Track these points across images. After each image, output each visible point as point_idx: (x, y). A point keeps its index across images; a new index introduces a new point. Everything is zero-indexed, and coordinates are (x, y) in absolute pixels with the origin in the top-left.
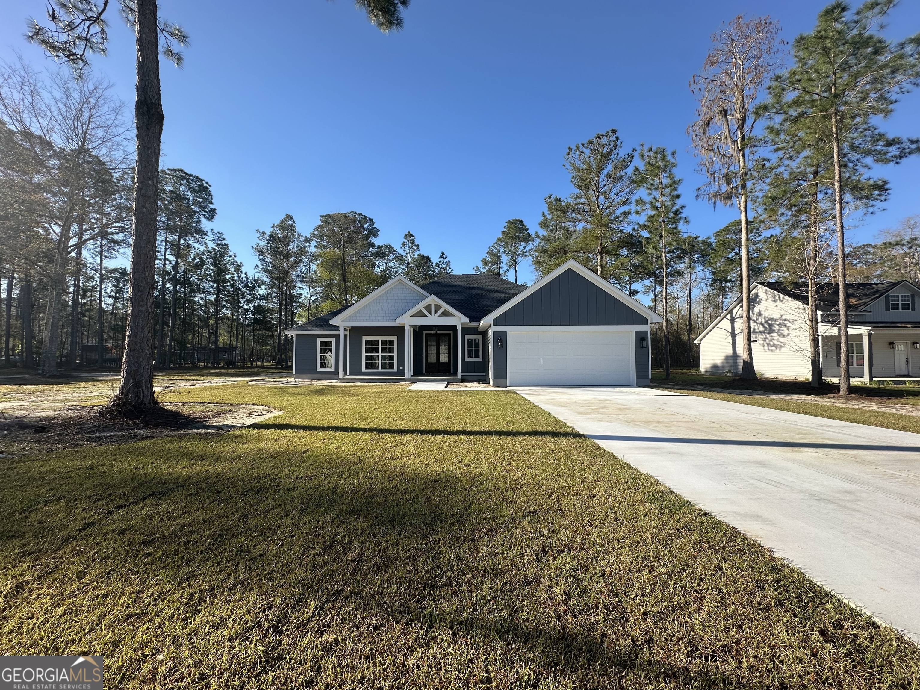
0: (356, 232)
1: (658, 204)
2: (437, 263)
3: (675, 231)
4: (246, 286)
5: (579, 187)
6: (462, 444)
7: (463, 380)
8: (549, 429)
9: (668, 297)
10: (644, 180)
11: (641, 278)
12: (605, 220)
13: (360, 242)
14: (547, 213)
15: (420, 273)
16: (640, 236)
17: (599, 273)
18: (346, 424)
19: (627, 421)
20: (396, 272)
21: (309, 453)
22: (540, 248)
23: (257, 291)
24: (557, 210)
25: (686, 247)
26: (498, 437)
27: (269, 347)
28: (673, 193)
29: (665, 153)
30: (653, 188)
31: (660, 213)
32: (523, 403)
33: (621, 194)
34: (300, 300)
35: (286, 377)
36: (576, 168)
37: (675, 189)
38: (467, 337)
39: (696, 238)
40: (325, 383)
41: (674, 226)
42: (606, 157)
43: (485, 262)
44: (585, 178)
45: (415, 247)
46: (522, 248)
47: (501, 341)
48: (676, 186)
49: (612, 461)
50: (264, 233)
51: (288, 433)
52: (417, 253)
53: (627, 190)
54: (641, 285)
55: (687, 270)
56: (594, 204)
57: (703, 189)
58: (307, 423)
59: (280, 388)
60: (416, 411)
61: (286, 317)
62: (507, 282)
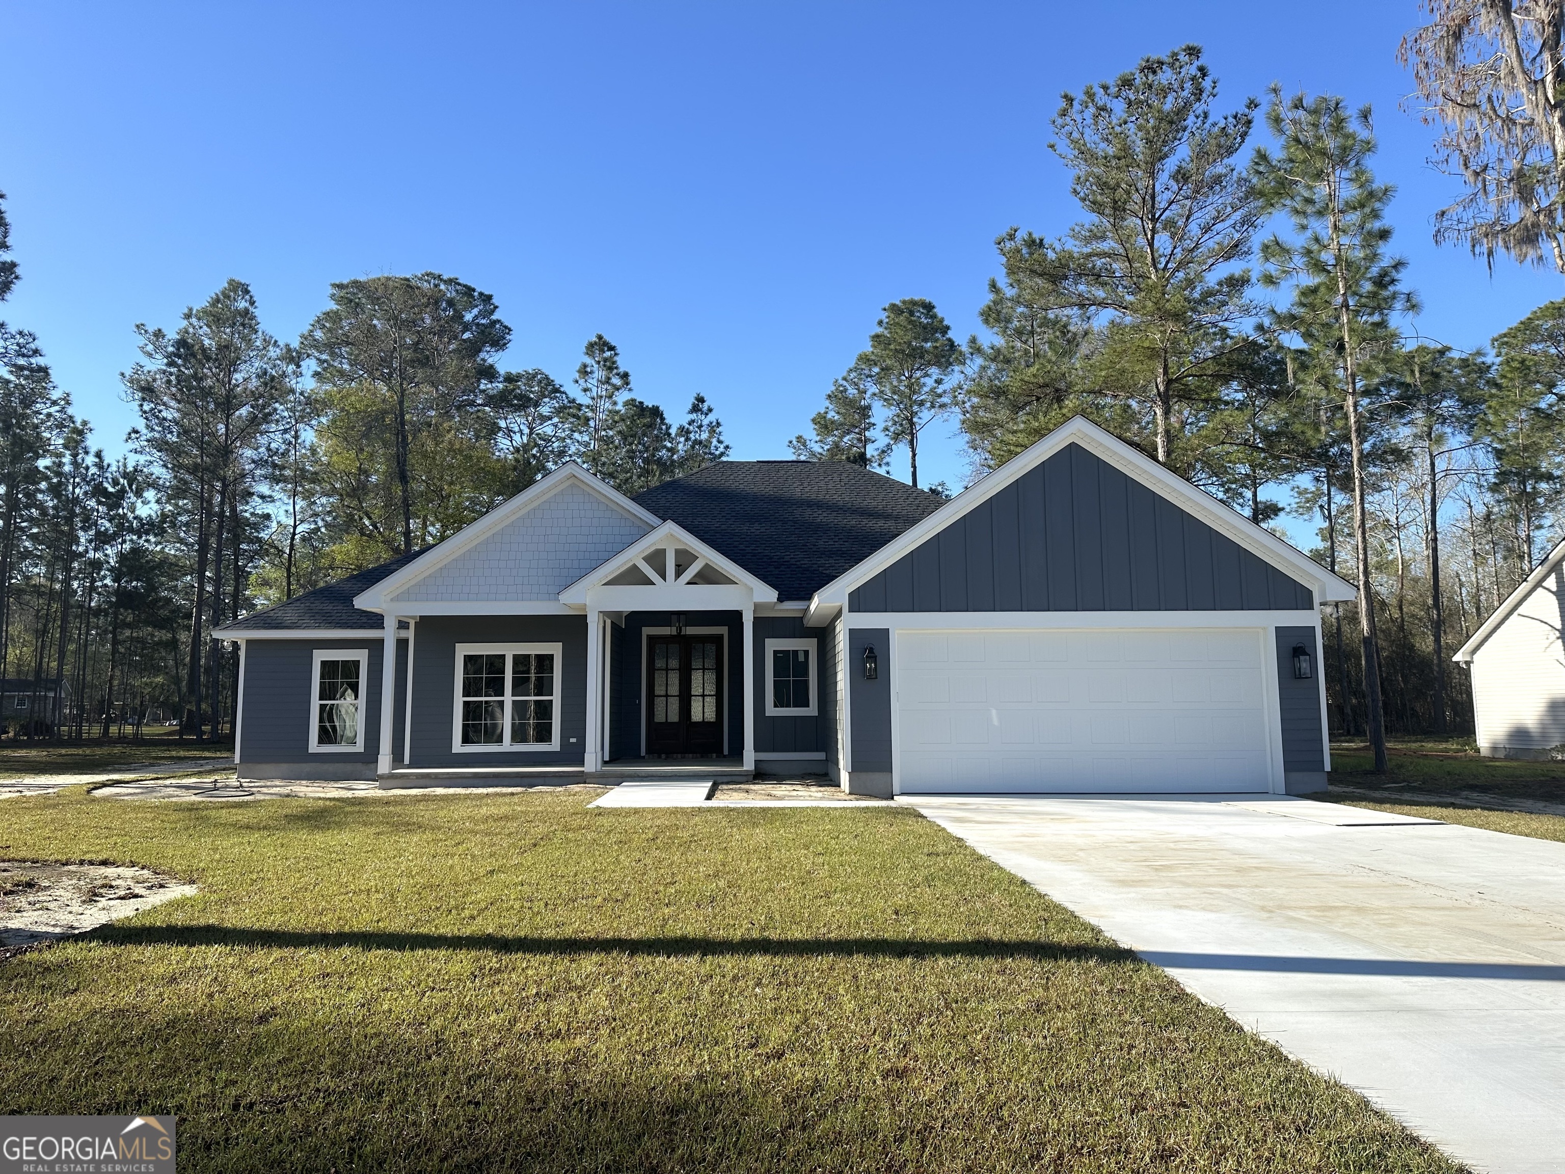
0: (441, 333)
1: (1327, 257)
2: (681, 428)
3: (1381, 332)
4: (98, 491)
5: (1097, 207)
6: (758, 984)
7: (761, 775)
8: (1025, 932)
9: (1369, 524)
10: (1283, 188)
11: (1287, 469)
12: (1174, 302)
13: (452, 364)
14: (1003, 282)
15: (631, 455)
16: (1280, 347)
17: (1161, 456)
18: (396, 925)
19: (1263, 908)
20: (562, 453)
21: (276, 1022)
22: (985, 383)
23: (133, 509)
24: (1033, 271)
25: (1415, 378)
26: (868, 960)
27: (159, 679)
28: (1368, 226)
29: (1342, 113)
30: (1310, 209)
31: (1334, 280)
32: (941, 848)
33: (1219, 227)
34: (264, 535)
35: (210, 772)
36: (1087, 155)
37: (1375, 215)
38: (772, 645)
39: (1442, 352)
40: (333, 791)
41: (1376, 318)
42: (1171, 122)
43: (823, 424)
44: (1112, 183)
45: (616, 381)
46: (930, 382)
47: (872, 657)
48: (1377, 205)
49: (1222, 1038)
50: (159, 334)
51: (213, 953)
52: (622, 397)
53: (1237, 216)
54: (1286, 488)
55: (1421, 443)
56: (1142, 256)
57: (1455, 212)
58: (272, 922)
59: (192, 808)
60: (616, 876)
61: (217, 587)
62: (886, 483)
